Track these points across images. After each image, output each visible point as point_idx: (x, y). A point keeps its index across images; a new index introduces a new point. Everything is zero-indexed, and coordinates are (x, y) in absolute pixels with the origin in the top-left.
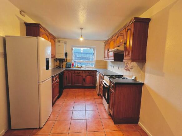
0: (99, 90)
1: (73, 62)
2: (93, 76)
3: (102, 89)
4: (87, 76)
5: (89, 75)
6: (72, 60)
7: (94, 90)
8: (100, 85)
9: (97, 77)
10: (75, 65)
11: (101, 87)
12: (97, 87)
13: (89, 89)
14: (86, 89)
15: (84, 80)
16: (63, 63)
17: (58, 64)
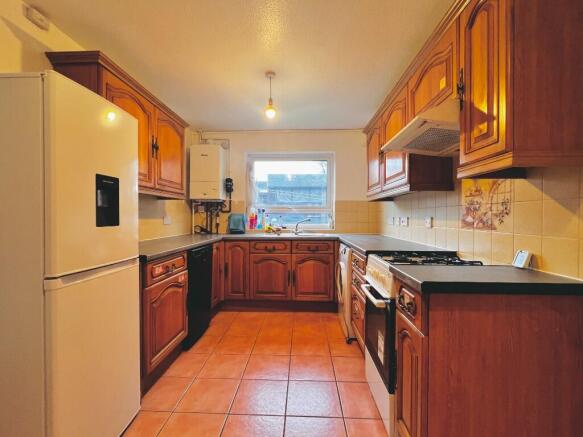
0: (352, 319)
1: (253, 211)
2: (327, 263)
3: (363, 317)
4: (304, 261)
5: (309, 259)
6: (249, 204)
7: (329, 319)
8: (354, 297)
9: (342, 264)
10: (259, 221)
11: (358, 307)
12: (343, 304)
13: (312, 314)
14: (301, 314)
15: (292, 277)
16: (218, 215)
17: (200, 220)
